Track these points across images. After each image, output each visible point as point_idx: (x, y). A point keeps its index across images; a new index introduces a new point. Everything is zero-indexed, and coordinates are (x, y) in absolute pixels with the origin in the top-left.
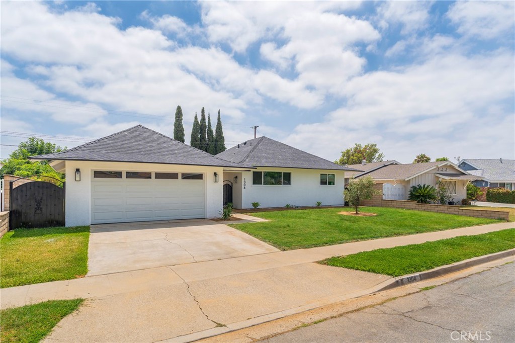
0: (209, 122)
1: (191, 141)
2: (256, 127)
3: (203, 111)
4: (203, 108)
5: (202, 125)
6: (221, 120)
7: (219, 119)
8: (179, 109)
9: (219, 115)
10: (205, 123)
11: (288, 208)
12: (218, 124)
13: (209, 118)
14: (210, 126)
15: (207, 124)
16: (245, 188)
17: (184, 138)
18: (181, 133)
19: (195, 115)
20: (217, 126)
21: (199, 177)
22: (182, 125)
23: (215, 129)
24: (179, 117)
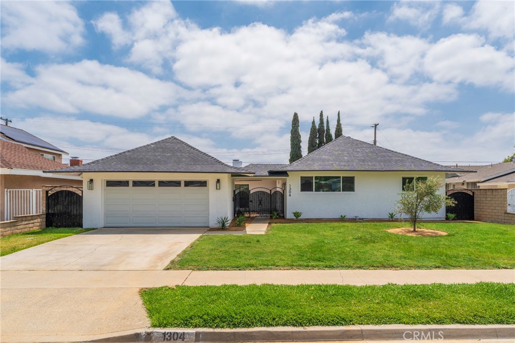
0: (328, 126)
1: (309, 147)
2: (376, 125)
3: (321, 115)
4: (322, 112)
5: (319, 130)
6: (341, 122)
7: (339, 121)
8: (296, 115)
9: (339, 117)
10: (323, 127)
11: (342, 219)
12: (337, 126)
13: (328, 121)
14: (328, 129)
15: (325, 128)
16: (290, 195)
17: (301, 144)
18: (297, 140)
19: (313, 120)
20: (336, 129)
21: (203, 184)
22: (298, 132)
23: (334, 132)
24: (295, 124)
